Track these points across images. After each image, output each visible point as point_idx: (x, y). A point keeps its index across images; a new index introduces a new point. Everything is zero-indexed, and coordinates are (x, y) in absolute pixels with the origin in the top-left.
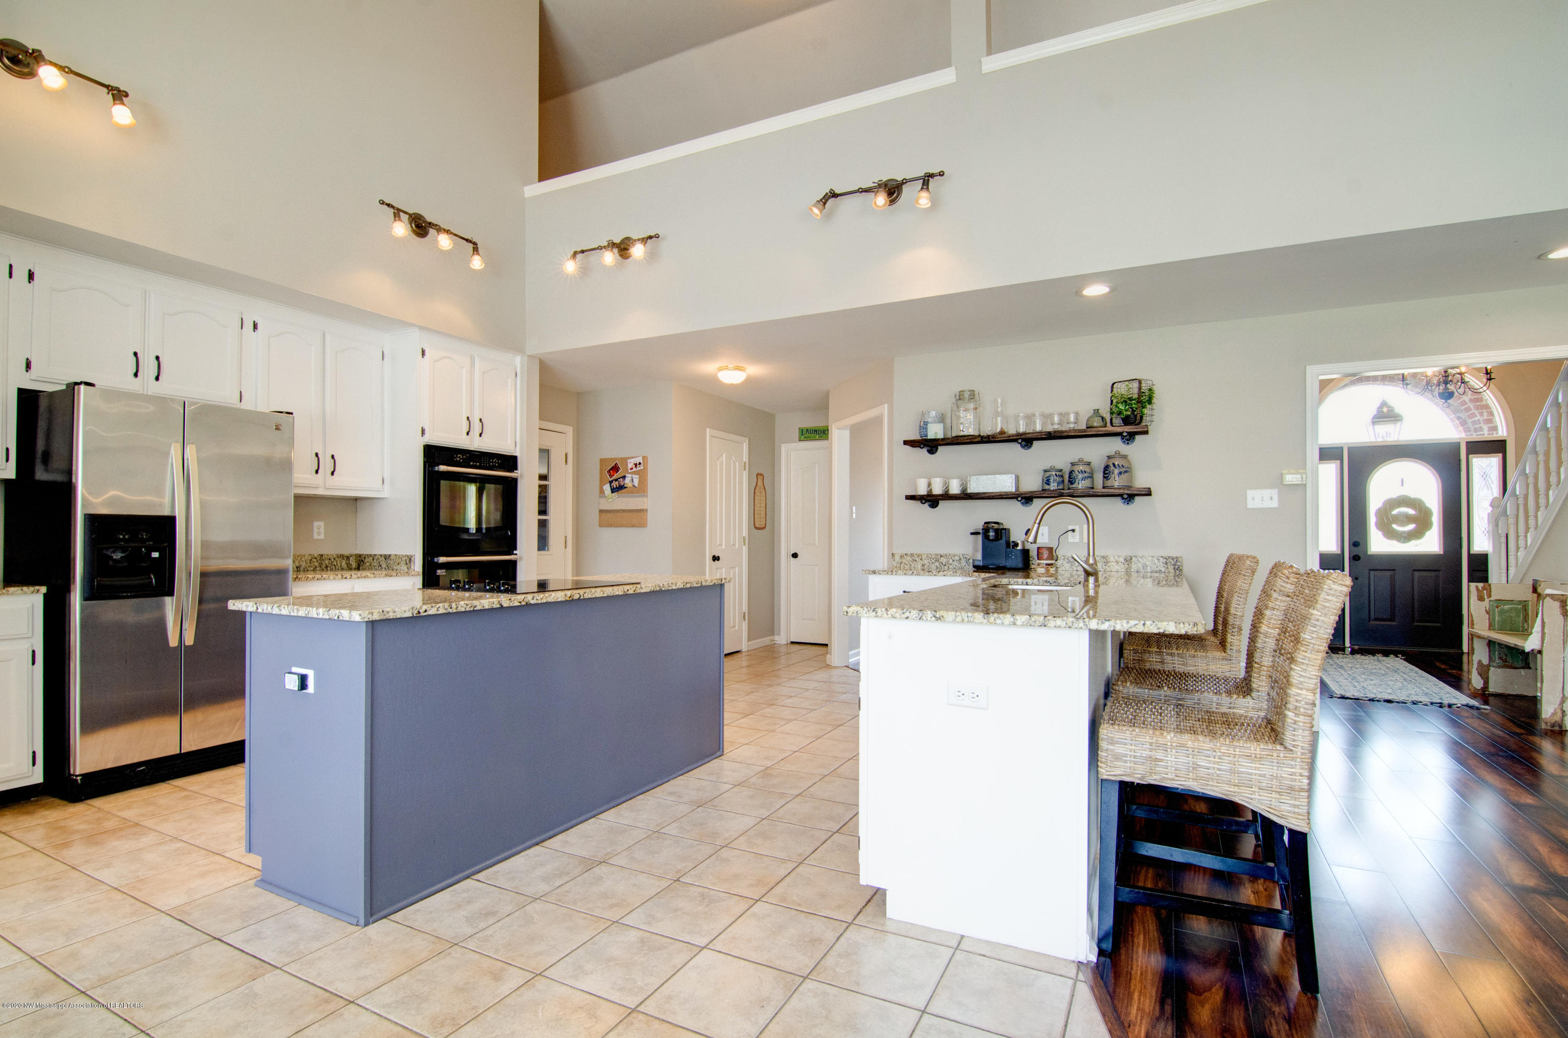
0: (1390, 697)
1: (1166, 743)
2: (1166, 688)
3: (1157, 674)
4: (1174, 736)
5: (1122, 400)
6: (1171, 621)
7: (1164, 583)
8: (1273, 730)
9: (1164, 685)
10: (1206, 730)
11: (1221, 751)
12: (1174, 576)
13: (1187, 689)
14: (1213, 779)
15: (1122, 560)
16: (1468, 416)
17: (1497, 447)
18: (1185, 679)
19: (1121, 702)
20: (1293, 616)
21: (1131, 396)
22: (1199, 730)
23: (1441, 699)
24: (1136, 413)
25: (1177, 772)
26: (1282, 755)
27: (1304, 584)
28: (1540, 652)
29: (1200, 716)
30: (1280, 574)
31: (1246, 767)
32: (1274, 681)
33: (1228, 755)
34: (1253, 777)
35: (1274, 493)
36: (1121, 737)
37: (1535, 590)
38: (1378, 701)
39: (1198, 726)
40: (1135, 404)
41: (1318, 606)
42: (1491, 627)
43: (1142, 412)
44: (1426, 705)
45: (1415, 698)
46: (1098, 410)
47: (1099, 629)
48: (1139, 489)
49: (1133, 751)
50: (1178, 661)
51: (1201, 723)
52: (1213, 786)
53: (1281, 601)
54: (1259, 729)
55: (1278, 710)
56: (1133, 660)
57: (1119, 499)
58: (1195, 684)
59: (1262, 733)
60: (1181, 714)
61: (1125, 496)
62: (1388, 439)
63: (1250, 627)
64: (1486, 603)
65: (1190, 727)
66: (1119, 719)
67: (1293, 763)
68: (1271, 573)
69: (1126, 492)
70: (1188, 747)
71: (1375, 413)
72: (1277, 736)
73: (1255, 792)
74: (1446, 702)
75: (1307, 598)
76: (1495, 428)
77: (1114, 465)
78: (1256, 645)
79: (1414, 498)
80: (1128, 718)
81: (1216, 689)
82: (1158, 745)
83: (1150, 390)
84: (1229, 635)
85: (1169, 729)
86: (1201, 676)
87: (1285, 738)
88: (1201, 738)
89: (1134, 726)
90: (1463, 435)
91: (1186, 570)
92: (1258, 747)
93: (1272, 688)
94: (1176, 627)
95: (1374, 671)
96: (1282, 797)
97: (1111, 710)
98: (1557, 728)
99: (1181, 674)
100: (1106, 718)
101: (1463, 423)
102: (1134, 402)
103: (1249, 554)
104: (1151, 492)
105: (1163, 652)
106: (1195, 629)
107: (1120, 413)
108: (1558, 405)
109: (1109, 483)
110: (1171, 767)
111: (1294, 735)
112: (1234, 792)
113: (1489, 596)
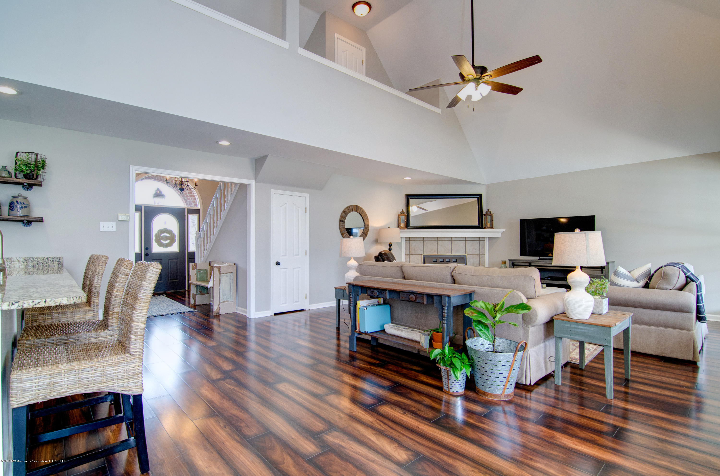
0: (162, 314)
1: (61, 371)
2: (57, 335)
3: (50, 327)
4: (66, 365)
5: (24, 163)
6: (64, 297)
7: (52, 272)
8: (123, 346)
9: (55, 333)
10: (86, 356)
11: (96, 366)
12: (58, 268)
13: (70, 333)
14: (91, 383)
15: (22, 260)
16: (188, 199)
17: (196, 212)
18: (68, 327)
19: (26, 352)
20: (132, 285)
21: (30, 162)
22: (82, 357)
23: (181, 310)
24: (33, 173)
25: (68, 386)
26: (129, 358)
27: (137, 269)
28: (213, 287)
29: (81, 348)
30: (123, 264)
31: (110, 370)
32: (122, 321)
33: (100, 367)
34: (114, 374)
35: (114, 224)
36: (28, 376)
37: (210, 265)
38: (158, 316)
39: (81, 355)
40: (33, 167)
41: (146, 280)
42: (197, 280)
43: (38, 173)
44: (176, 314)
45: (172, 312)
46: (6, 167)
47: (9, 309)
48: (35, 218)
49: (37, 383)
50: (62, 316)
51: (82, 352)
52: (91, 387)
53: (124, 278)
54: (115, 348)
55: (125, 335)
56: (32, 320)
57: (20, 224)
58: (75, 329)
59: (118, 349)
60: (69, 350)
61: (25, 222)
62: (159, 204)
63: (106, 292)
64: (195, 271)
65: (76, 357)
66: (26, 364)
67: (135, 361)
68: (117, 264)
69: (26, 219)
70: (75, 370)
71: (155, 193)
72: (125, 349)
73: (115, 382)
74: (182, 312)
75: (140, 276)
76: (196, 205)
77: (17, 202)
78: (111, 302)
79: (170, 230)
80: (32, 362)
81: (88, 329)
82: (55, 374)
83: (43, 161)
84: (92, 298)
85: (62, 362)
86: (78, 324)
87: (130, 349)
88: (83, 362)
89: (37, 367)
90: (186, 206)
91: (65, 264)
92: (117, 358)
93: (122, 324)
94: (68, 300)
95: (155, 303)
96: (130, 380)
97: (19, 359)
98: (218, 314)
99: (65, 325)
100: (16, 366)
101: (186, 201)
102: (32, 166)
103: (103, 255)
104: (43, 220)
105: (52, 313)
106: (80, 300)
107: (22, 171)
108: (217, 198)
109: (12, 213)
110: (65, 384)
111: (135, 347)
112: (104, 387)
113: (196, 268)
